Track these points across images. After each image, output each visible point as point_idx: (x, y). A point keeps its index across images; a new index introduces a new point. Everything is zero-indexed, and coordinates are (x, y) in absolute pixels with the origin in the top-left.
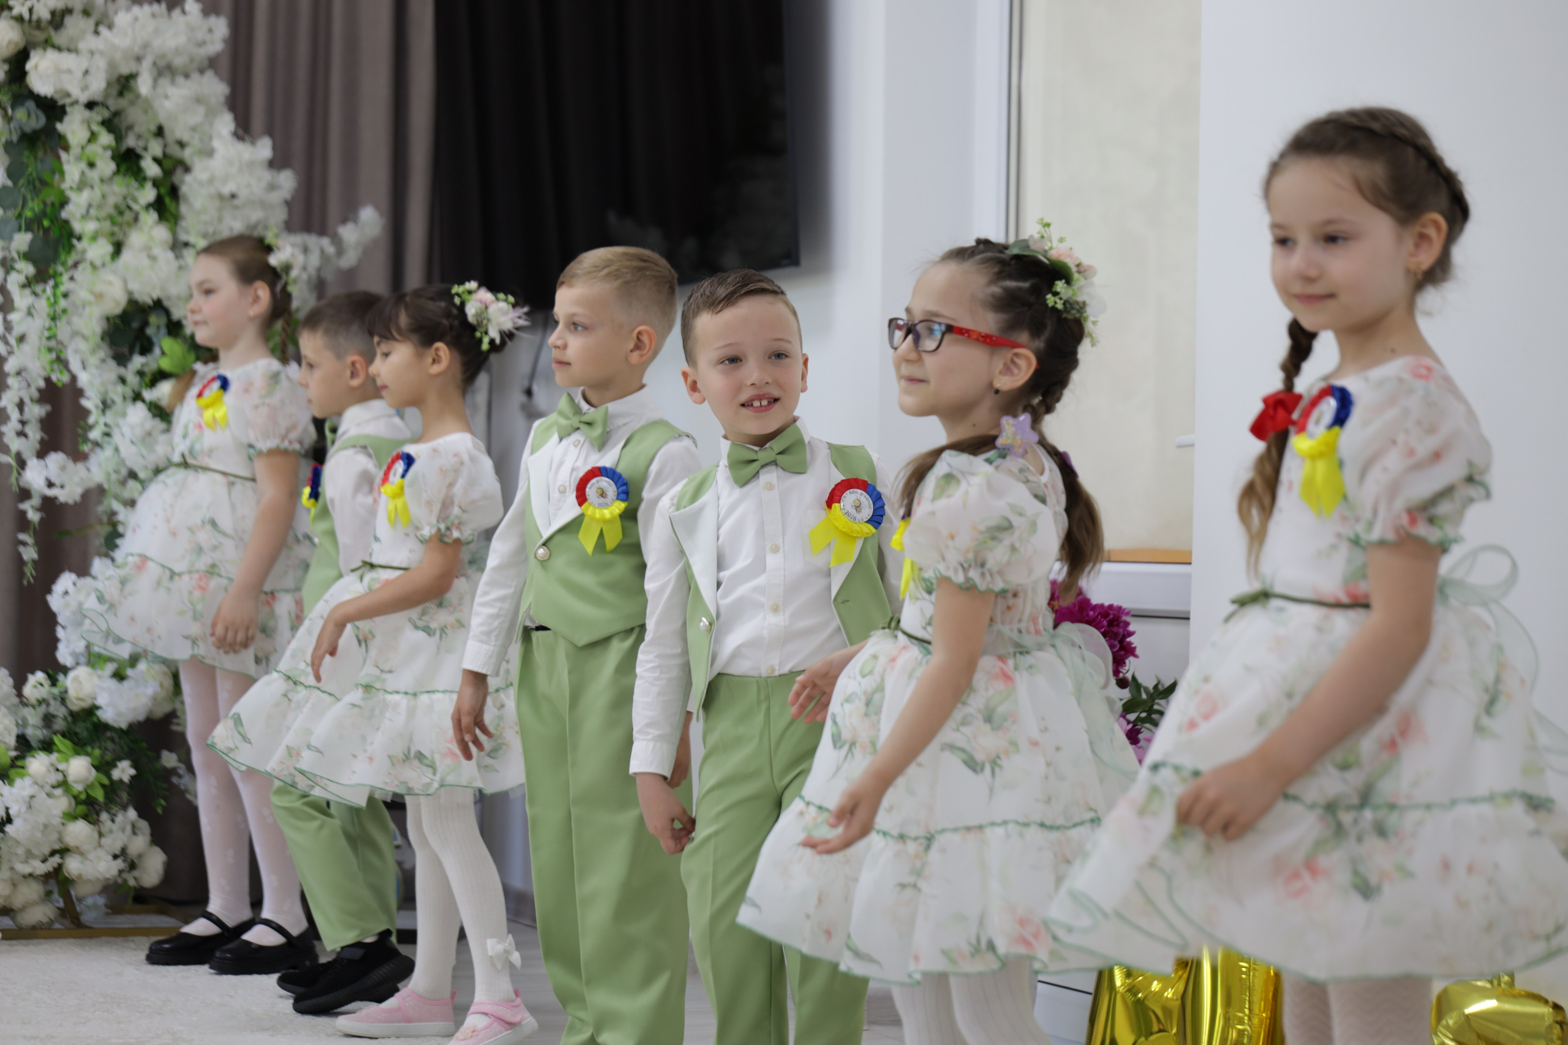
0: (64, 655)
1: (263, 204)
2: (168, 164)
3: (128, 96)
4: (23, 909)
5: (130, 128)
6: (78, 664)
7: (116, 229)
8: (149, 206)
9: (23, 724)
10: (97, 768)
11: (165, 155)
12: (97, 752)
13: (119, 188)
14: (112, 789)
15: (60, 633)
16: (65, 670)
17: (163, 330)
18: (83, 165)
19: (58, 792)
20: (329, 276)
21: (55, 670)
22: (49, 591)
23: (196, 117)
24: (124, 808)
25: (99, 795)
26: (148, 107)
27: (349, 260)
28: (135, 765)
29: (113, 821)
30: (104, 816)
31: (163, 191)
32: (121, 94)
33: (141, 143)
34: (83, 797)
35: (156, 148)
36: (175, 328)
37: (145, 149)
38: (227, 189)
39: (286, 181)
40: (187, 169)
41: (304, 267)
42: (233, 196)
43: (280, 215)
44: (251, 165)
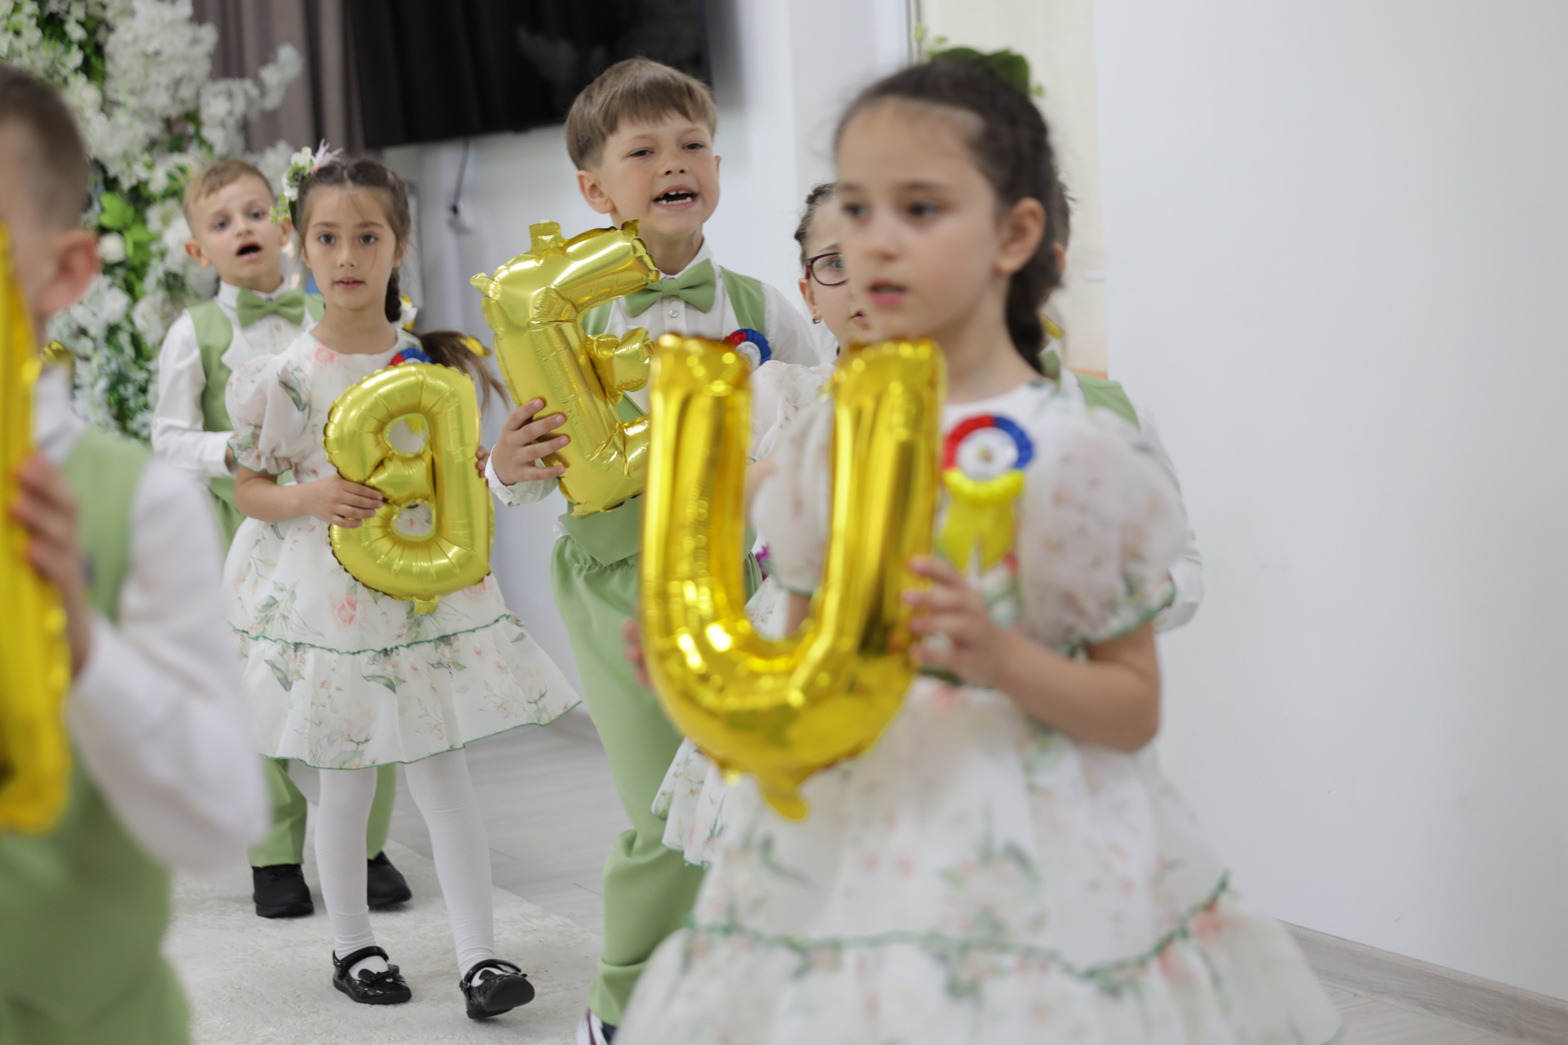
1: (186, 59)
2: (91, 24)
8: (76, 70)
11: (87, 15)
13: (48, 53)
17: (101, 187)
18: (10, 36)
20: (254, 117)
27: (273, 100)
31: (89, 50)
33: (64, 7)
35: (78, 11)
36: (111, 184)
37: (68, 12)
38: (151, 48)
39: (209, 35)
40: (110, 29)
41: (230, 113)
42: (157, 53)
43: (203, 68)
44: (173, 23)
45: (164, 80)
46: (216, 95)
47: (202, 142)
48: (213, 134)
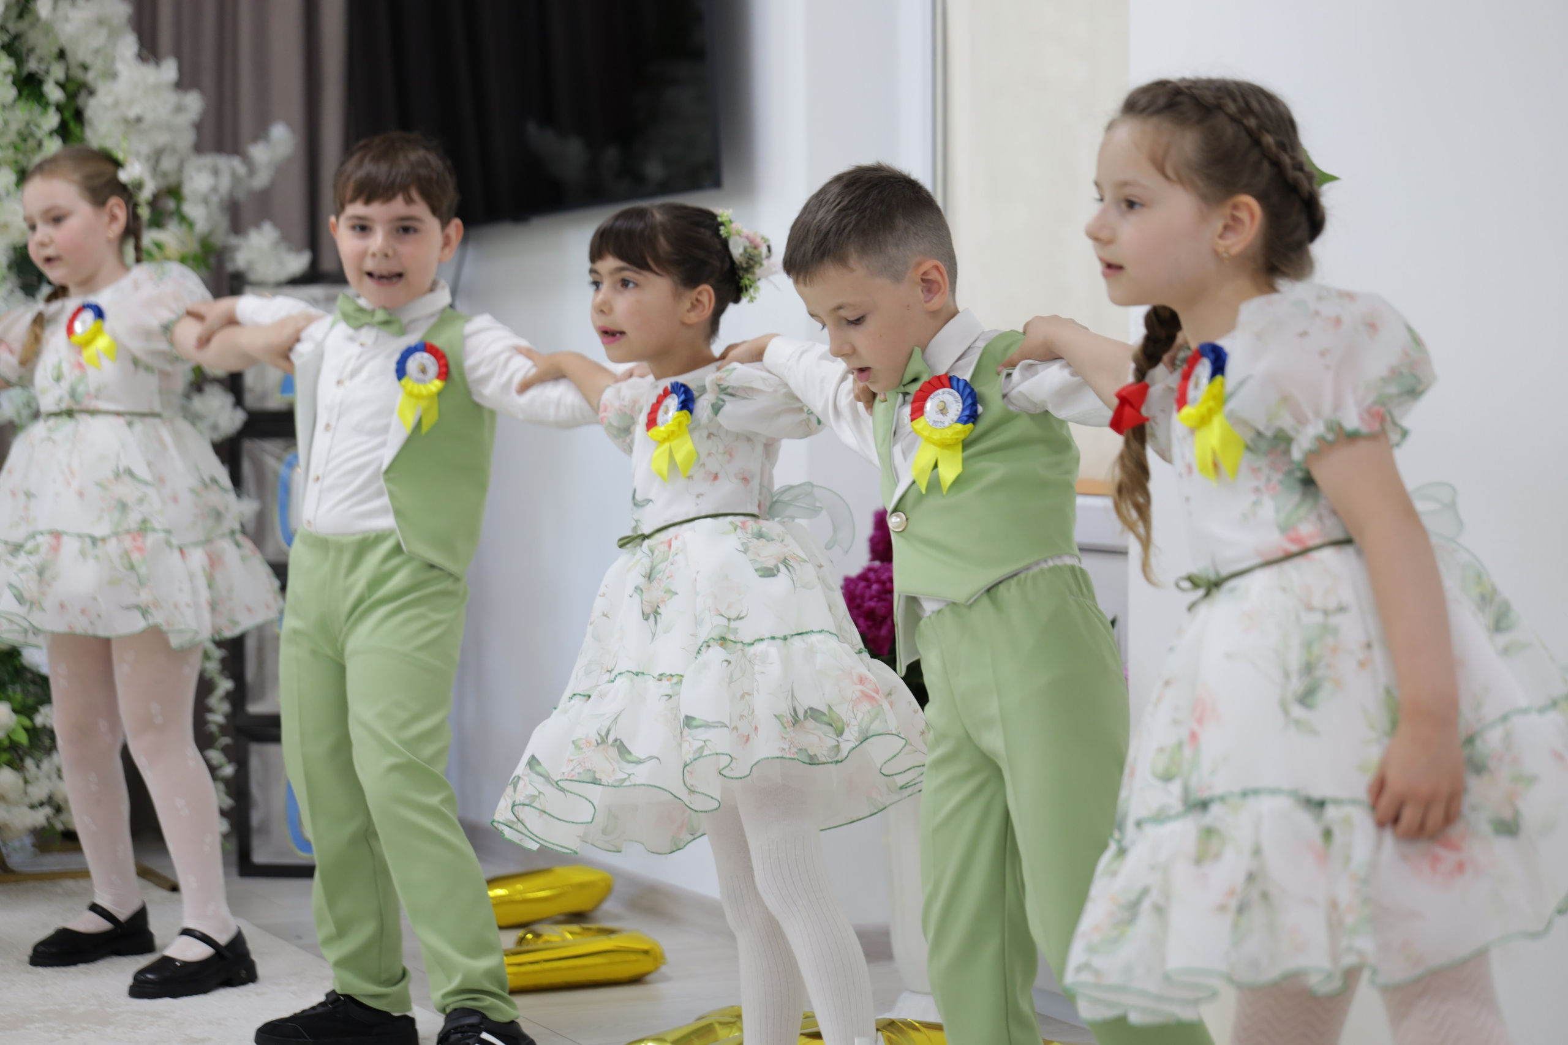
1: (169, 127)
2: (71, 87)
3: (28, 19)
5: (31, 50)
7: (20, 157)
8: (51, 133)
10: (18, 713)
11: (68, 77)
12: (17, 695)
13: (22, 114)
20: (241, 195)
23: (99, 39)
24: (49, 752)
25: (23, 738)
26: (48, 29)
27: (261, 180)
29: (38, 766)
30: (29, 763)
31: (68, 115)
32: (20, 16)
33: (43, 67)
35: (58, 72)
37: (47, 72)
38: (132, 113)
39: (194, 103)
40: (91, 93)
41: (215, 189)
42: (139, 120)
43: (188, 138)
44: (156, 88)
45: (145, 149)
46: (199, 169)
47: (183, 219)
48: (194, 210)
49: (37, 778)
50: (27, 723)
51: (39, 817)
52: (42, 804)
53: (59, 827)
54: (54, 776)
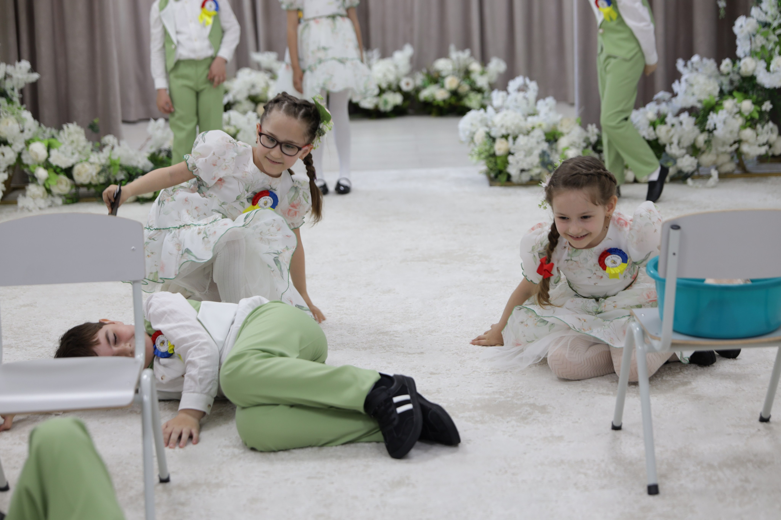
0: (740, 52)
4: (722, 165)
6: (745, 56)
9: (721, 86)
10: (754, 103)
12: (755, 97)
14: (761, 113)
15: (738, 42)
16: (740, 59)
19: (738, 116)
21: (735, 59)
22: (733, 25)
24: (767, 122)
28: (772, 103)
29: (763, 128)
30: (759, 126)
34: (749, 118)
49: (762, 134)
50: (758, 109)
51: (763, 150)
52: (764, 145)
53: (770, 154)
54: (770, 132)
